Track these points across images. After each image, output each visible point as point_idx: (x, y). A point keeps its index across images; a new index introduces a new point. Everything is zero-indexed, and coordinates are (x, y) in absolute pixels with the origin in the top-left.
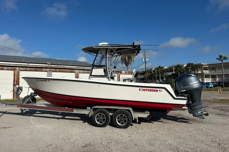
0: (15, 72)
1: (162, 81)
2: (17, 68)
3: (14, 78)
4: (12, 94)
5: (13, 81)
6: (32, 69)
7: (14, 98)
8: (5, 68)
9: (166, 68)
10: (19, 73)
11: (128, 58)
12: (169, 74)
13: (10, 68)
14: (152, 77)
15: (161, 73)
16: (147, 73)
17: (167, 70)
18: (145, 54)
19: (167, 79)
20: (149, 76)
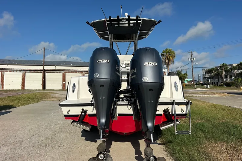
0: (82, 74)
1: (231, 80)
2: (83, 72)
8: (77, 72)
9: (235, 65)
10: (84, 75)
11: (168, 59)
12: (238, 72)
13: (80, 72)
14: (218, 75)
15: (228, 71)
16: (213, 71)
17: (235, 68)
18: (191, 54)
19: (235, 77)
20: (215, 75)
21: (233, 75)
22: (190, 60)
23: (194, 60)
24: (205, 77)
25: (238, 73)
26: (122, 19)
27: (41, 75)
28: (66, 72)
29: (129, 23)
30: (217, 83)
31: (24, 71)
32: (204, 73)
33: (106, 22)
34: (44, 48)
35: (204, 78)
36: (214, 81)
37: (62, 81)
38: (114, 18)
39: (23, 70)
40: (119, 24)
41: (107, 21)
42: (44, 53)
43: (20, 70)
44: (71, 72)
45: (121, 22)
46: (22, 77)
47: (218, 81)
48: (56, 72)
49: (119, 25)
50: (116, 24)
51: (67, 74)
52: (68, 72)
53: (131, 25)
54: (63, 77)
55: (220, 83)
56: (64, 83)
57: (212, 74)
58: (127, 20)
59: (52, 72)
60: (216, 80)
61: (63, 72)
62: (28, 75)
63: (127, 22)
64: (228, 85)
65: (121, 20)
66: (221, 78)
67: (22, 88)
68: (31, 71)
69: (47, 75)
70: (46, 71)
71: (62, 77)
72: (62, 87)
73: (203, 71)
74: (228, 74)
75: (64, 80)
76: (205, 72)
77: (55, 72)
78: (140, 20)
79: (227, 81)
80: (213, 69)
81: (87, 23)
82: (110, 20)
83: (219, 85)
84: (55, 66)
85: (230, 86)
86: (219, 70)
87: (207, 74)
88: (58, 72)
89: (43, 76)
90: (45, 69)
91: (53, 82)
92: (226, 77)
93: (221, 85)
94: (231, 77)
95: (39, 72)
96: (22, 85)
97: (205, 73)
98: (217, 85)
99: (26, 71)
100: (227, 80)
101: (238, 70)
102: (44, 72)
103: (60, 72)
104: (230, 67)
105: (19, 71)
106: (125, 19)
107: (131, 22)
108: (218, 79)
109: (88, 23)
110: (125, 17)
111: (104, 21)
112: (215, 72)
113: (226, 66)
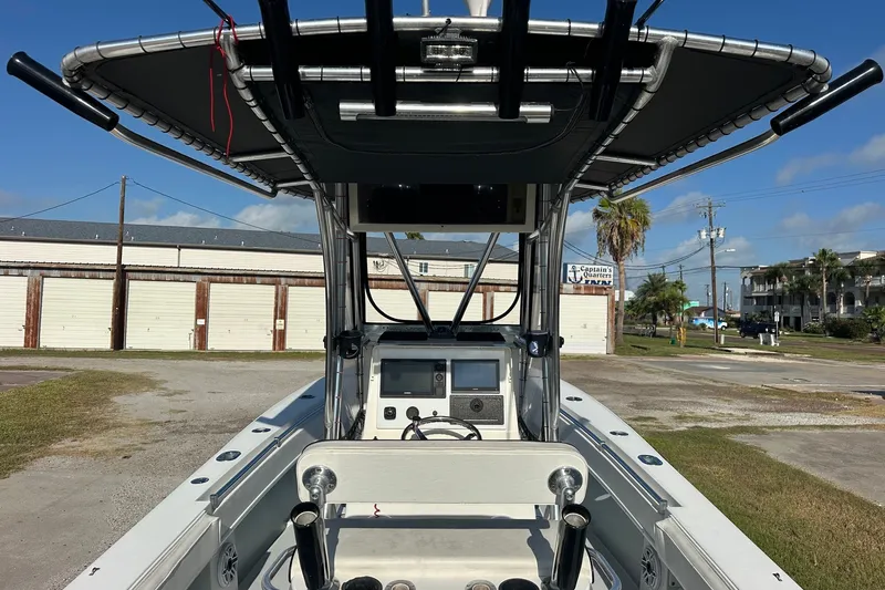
0: (277, 289)
1: (849, 311)
2: (283, 280)
3: (276, 304)
4: (272, 340)
5: (273, 310)
6: (315, 281)
7: (274, 349)
8: (258, 280)
10: (286, 290)
11: (620, 233)
12: (877, 284)
13: (267, 280)
14: (802, 293)
15: (841, 278)
16: (784, 277)
17: (866, 267)
18: (710, 215)
19: (866, 302)
20: (790, 290)
21: (857, 294)
22: (704, 237)
23: (721, 236)
24: (752, 297)
25: (877, 287)
26: (429, 31)
27: (107, 288)
28: (213, 277)
29: (509, 92)
30: (798, 320)
31: (37, 273)
32: (748, 282)
33: (233, 62)
34: (124, 181)
35: (747, 299)
36: (786, 315)
37: (194, 316)
38: (328, 25)
39: (35, 268)
40: (385, 91)
41: (250, 52)
42: (123, 201)
43: (22, 268)
44: (232, 278)
45: (409, 73)
46: (29, 295)
47: (800, 315)
48: (172, 276)
49: (386, 107)
50: (354, 91)
51: (214, 288)
52: (218, 278)
53: (536, 111)
54: (198, 297)
55: (808, 323)
56: (201, 322)
57: (779, 286)
58: (485, 47)
59: (153, 276)
60: (794, 310)
61: (199, 278)
62: (52, 286)
63: (484, 73)
64: (841, 331)
65: (412, 47)
66: (812, 304)
67: (26, 341)
68: (66, 270)
69: (135, 288)
70: (130, 274)
71: (194, 297)
72: (192, 339)
73: (745, 274)
74: (840, 288)
75: (202, 310)
76: (752, 278)
77: (167, 276)
78: (646, 54)
79: (836, 315)
80: (783, 266)
81: (13, 69)
82: (281, 47)
83: (806, 331)
84: (175, 247)
85: (850, 338)
86: (804, 271)
87: (759, 284)
88: (177, 276)
89: (115, 294)
90: (125, 266)
91: (158, 318)
92: (832, 300)
93: (814, 331)
94: (850, 301)
95: (102, 274)
96: (27, 329)
97: (752, 283)
98: (798, 329)
99: (45, 272)
100: (835, 310)
101: (878, 274)
102: (122, 276)
103: (186, 277)
104: (847, 262)
105: (15, 272)
106: (466, 32)
107: (535, 74)
108: (799, 307)
109: (27, 71)
110: (467, 13)
111: (213, 52)
112: (790, 279)
113: (833, 259)
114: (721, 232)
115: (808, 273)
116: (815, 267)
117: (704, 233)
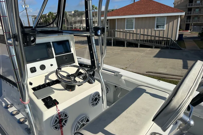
14: (47, 22)
16: (42, 18)
18: (24, 1)
20: (44, 21)
22: (23, 7)
23: (28, 7)
73: (33, 17)
76: (35, 19)
112: (44, 19)
113: (52, 14)
114: (28, 6)
115: (47, 17)
116: (48, 16)
117: (23, 6)
